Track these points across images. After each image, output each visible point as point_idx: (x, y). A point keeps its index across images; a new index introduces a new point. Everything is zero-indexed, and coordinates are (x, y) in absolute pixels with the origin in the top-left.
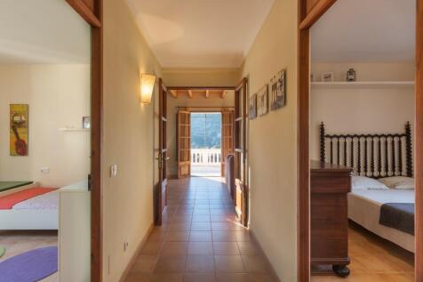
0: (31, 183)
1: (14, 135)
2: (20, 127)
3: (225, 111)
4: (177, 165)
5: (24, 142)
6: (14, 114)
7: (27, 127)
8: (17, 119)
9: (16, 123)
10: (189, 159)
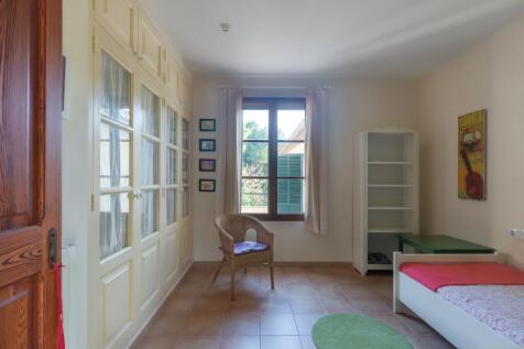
0: (491, 251)
1: (464, 165)
2: (472, 151)
5: (478, 176)
6: (464, 131)
7: (484, 150)
8: (468, 138)
9: (466, 145)
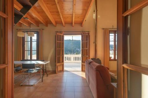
3: (83, 34)
4: (56, 65)
10: (63, 62)
